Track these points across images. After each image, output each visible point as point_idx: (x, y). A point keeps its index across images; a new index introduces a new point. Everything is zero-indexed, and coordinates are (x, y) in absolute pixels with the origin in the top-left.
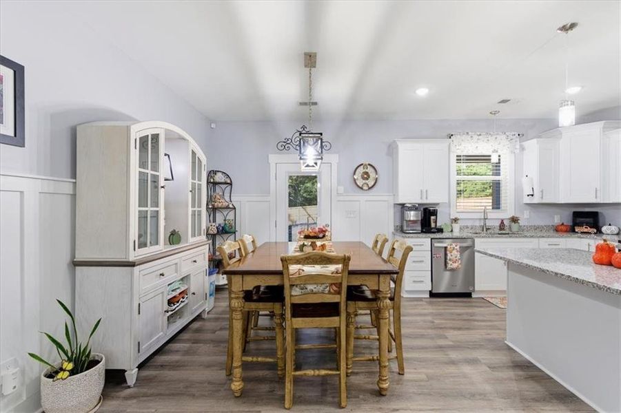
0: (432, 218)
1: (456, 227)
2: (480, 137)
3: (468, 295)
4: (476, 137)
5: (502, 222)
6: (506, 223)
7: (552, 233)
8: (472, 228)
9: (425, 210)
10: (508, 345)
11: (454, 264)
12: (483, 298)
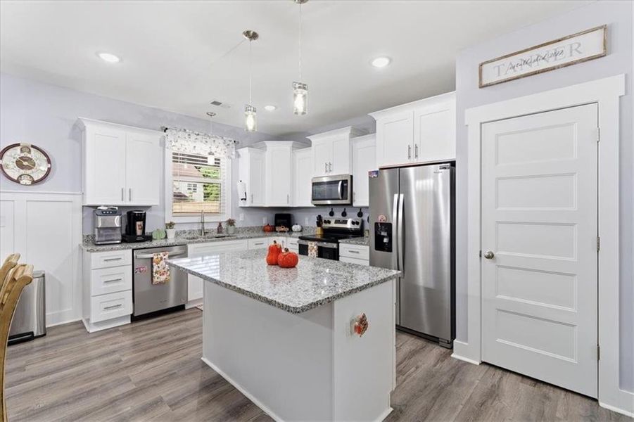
0: (138, 223)
1: (171, 233)
2: (198, 137)
3: (181, 308)
4: (193, 137)
5: (220, 225)
6: (224, 226)
7: (261, 234)
8: (189, 233)
9: (129, 214)
10: (203, 362)
11: (161, 277)
12: (196, 307)
